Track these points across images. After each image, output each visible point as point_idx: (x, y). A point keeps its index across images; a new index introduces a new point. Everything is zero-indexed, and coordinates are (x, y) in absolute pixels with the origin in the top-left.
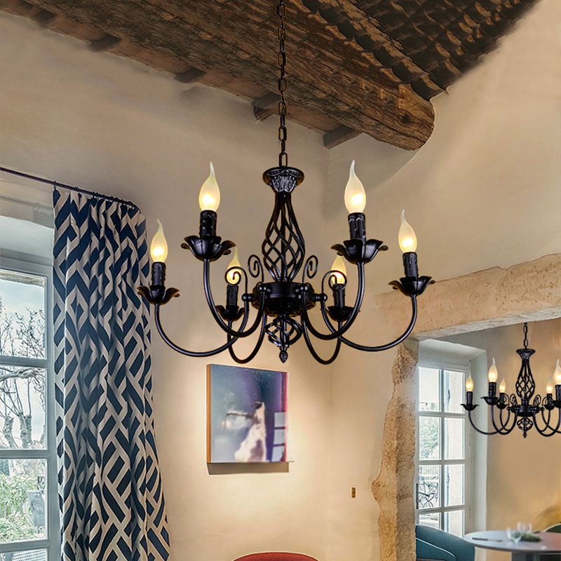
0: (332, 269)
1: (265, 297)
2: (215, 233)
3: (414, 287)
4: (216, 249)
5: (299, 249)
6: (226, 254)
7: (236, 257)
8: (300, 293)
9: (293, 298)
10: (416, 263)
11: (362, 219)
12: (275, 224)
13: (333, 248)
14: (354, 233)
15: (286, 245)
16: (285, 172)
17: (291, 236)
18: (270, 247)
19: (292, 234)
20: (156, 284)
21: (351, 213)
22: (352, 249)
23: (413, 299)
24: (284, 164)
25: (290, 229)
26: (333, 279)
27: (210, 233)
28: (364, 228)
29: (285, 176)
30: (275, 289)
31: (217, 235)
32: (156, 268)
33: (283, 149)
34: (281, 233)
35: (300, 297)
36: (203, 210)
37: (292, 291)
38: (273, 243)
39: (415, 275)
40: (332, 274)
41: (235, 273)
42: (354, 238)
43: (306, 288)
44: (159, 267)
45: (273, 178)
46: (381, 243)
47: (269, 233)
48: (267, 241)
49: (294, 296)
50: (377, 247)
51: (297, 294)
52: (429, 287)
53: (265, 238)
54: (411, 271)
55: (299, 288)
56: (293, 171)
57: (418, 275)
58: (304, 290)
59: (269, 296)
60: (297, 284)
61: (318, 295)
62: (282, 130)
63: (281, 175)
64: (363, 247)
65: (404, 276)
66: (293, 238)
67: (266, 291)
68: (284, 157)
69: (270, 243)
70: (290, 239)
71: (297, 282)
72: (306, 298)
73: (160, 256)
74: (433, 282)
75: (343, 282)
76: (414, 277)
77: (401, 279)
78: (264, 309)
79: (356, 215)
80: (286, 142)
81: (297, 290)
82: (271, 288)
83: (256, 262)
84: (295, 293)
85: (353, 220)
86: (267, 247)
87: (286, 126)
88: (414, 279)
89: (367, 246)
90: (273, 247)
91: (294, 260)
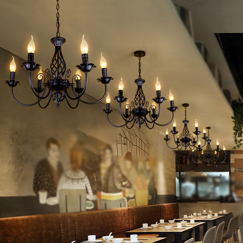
0: (76, 74)
1: (51, 84)
2: (33, 61)
3: (106, 80)
4: (33, 67)
5: (64, 67)
6: (37, 69)
7: (41, 70)
8: (64, 83)
9: (62, 85)
10: (106, 72)
11: (87, 56)
12: (55, 58)
13: (76, 66)
14: (84, 61)
15: (59, 65)
16: (59, 39)
17: (61, 62)
18: (53, 66)
19: (61, 61)
20: (12, 80)
21: (83, 54)
22: (83, 67)
23: (105, 85)
24: (58, 36)
25: (61, 60)
26: (76, 78)
27: (32, 61)
28: (88, 59)
29: (59, 40)
30: (55, 82)
31: (34, 62)
32: (12, 74)
33: (58, 30)
34: (57, 61)
35: (64, 84)
36: (29, 53)
37: (61, 82)
38: (54, 65)
39: (106, 76)
40: (76, 76)
41: (41, 75)
42: (84, 63)
43: (66, 81)
44: (13, 74)
45: (54, 41)
46: (94, 65)
47: (53, 61)
48: (52, 64)
49: (62, 84)
50: (92, 66)
51: (63, 83)
52: (111, 80)
53: (51, 63)
54: (105, 75)
55: (64, 81)
56: (62, 38)
57: (107, 76)
58: (66, 82)
59: (53, 84)
60: (63, 80)
61: (71, 84)
62: (57, 24)
63: (57, 40)
64: (87, 66)
65: (102, 77)
66: (62, 63)
67: (52, 82)
68: (58, 33)
69: (53, 65)
70: (61, 63)
71: (63, 79)
72: (66, 85)
73: (13, 70)
74: (113, 79)
75: (80, 79)
76: (106, 77)
77: (101, 78)
78: (51, 89)
79: (85, 54)
80: (59, 28)
81: (63, 82)
82: (53, 81)
83: (48, 72)
84: (62, 83)
85: (83, 56)
86: (52, 66)
87: (59, 22)
88: (106, 78)
89: (89, 66)
90: (54, 66)
91: (62, 71)
